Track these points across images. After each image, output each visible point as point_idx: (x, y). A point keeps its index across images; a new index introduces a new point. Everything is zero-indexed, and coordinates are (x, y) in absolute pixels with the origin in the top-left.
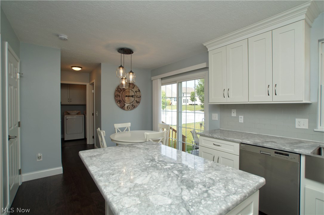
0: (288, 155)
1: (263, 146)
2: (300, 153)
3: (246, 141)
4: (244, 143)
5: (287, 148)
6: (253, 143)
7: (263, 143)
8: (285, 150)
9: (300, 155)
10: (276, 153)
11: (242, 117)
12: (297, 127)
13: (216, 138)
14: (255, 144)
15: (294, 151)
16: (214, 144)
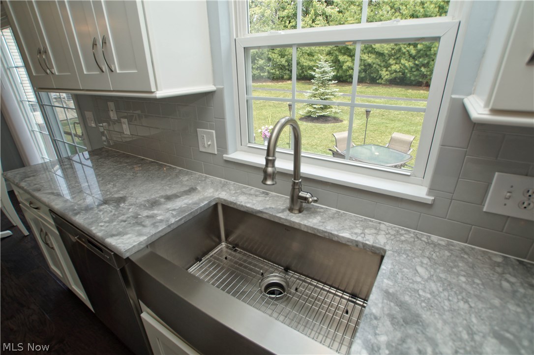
2: (112, 250)
3: (54, 207)
5: (98, 233)
10: (89, 241)
11: (126, 121)
12: (201, 148)
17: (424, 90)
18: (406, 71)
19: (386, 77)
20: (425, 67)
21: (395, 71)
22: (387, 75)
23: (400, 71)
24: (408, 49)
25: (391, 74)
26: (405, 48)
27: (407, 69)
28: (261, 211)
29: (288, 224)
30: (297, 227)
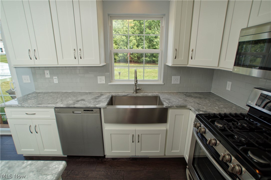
0: (92, 111)
1: (74, 107)
2: (100, 107)
3: (60, 105)
4: (58, 107)
5: (91, 106)
6: (66, 106)
7: (74, 103)
8: (90, 107)
9: (100, 108)
10: (84, 110)
11: (56, 77)
12: (99, 83)
13: (28, 107)
14: (68, 106)
15: (96, 107)
16: (27, 114)
17: (133, 64)
18: (125, 56)
19: (118, 59)
20: (132, 55)
21: (121, 56)
22: (118, 58)
23: (123, 57)
24: (124, 47)
25: (119, 58)
26: (123, 47)
27: (125, 55)
28: (128, 95)
29: (136, 96)
30: (138, 96)
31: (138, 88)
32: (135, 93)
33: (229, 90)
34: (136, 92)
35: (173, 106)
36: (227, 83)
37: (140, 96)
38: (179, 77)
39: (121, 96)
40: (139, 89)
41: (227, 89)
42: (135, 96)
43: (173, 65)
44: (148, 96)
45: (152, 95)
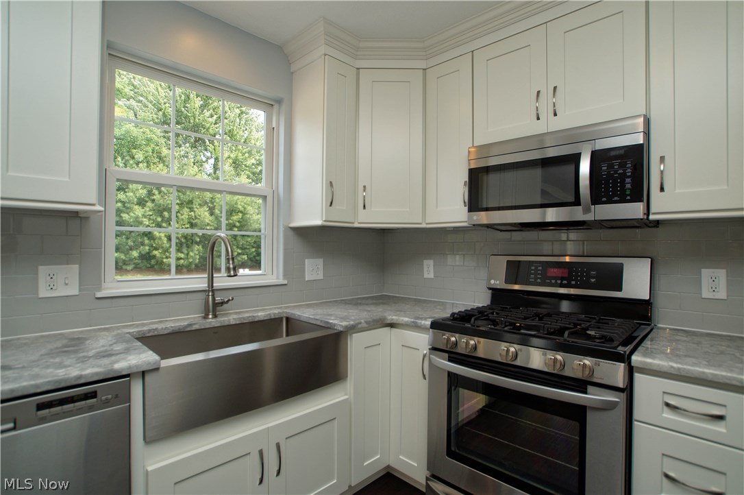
8: (82, 381)
10: (42, 406)
12: (43, 293)
28: (190, 325)
29: (218, 325)
30: (226, 323)
31: (218, 299)
32: (210, 316)
33: (429, 277)
34: (213, 315)
35: (360, 323)
36: (423, 265)
37: (233, 322)
38: (320, 262)
39: (166, 332)
40: (222, 303)
41: (426, 276)
42: (216, 325)
43: (325, 221)
44: (257, 319)
45: (267, 315)
